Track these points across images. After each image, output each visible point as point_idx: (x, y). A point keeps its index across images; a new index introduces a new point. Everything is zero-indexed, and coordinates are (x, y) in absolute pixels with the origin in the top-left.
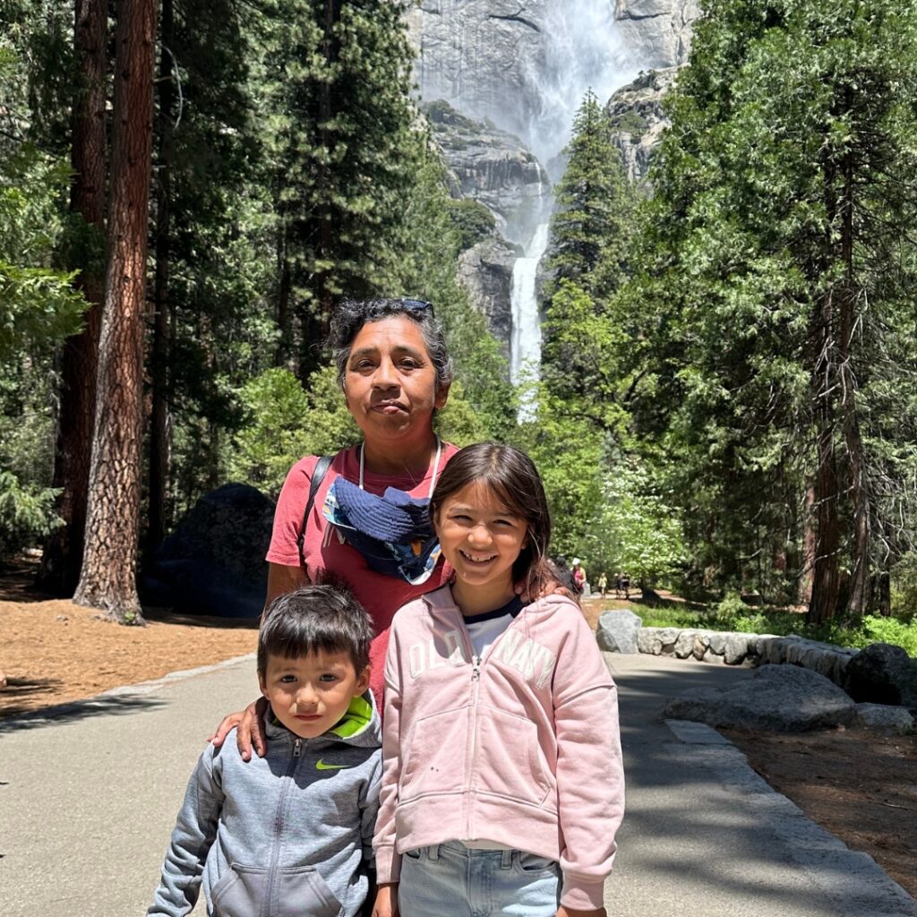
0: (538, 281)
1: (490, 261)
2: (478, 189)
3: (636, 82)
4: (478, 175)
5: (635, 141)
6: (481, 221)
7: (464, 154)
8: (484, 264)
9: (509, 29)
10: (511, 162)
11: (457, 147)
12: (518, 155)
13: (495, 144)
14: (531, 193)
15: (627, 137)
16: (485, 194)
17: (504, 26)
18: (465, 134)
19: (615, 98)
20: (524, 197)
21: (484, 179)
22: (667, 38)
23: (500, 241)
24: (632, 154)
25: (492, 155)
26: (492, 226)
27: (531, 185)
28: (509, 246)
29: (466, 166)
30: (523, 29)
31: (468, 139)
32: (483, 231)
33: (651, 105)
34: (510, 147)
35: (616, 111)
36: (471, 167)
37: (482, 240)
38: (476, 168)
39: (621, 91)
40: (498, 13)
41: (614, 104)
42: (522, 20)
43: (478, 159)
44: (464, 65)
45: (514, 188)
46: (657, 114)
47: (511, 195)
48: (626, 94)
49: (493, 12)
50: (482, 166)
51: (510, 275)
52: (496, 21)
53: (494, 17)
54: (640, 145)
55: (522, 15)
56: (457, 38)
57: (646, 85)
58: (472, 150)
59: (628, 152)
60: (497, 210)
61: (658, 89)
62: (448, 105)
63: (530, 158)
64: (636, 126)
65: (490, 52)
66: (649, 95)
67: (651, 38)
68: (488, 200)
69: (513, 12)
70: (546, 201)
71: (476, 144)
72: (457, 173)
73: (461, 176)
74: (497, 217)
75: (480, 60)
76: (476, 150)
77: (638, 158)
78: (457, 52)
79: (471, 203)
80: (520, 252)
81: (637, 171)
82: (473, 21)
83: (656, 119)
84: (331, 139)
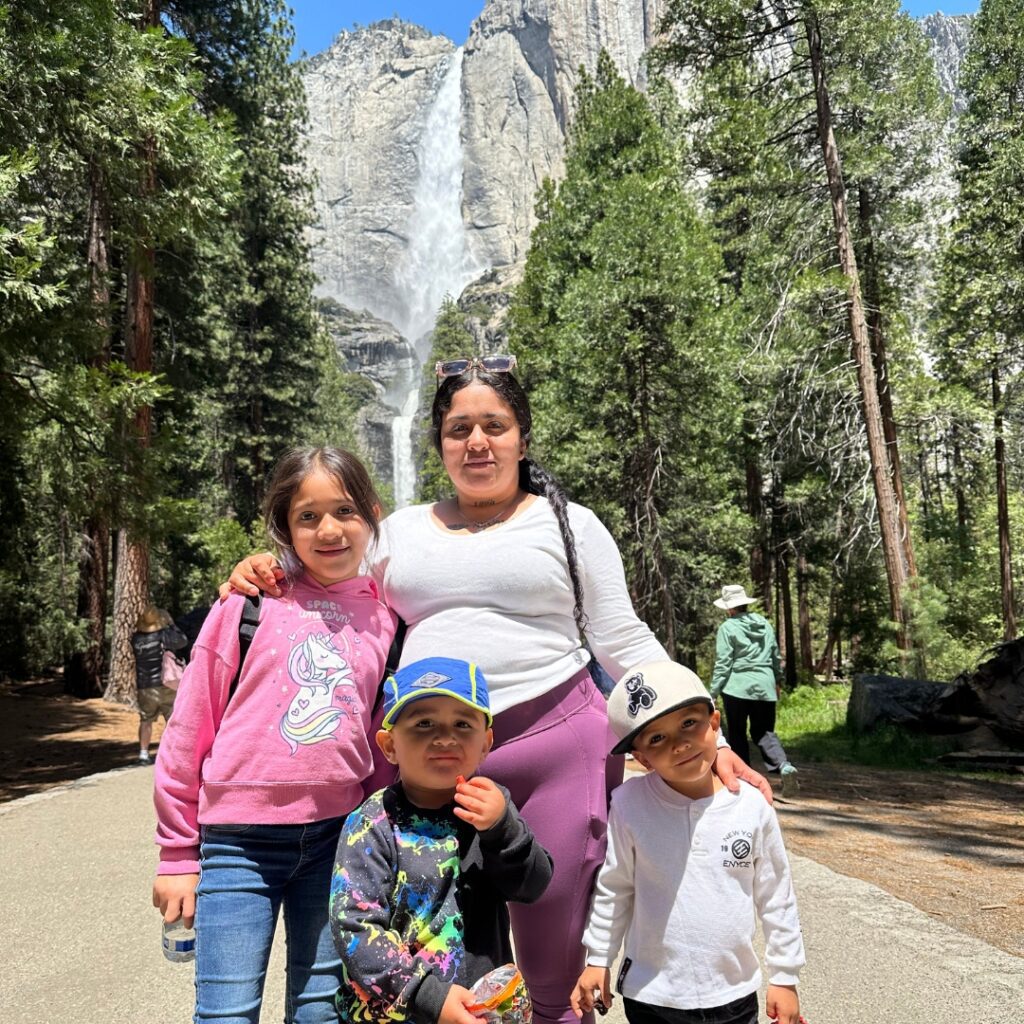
0: (413, 435)
1: (374, 420)
2: (362, 365)
3: (483, 278)
4: (361, 354)
5: (484, 323)
6: (365, 390)
7: (348, 338)
8: (369, 423)
9: (380, 239)
10: (387, 343)
11: (344, 333)
12: (391, 337)
13: (373, 330)
14: (404, 366)
15: (477, 321)
16: (367, 368)
17: (375, 237)
18: (349, 322)
19: (467, 291)
20: (399, 369)
21: (366, 357)
22: (504, 243)
23: (381, 404)
24: (482, 334)
25: (371, 338)
26: (374, 394)
27: (403, 360)
28: (388, 408)
29: (351, 348)
30: (391, 239)
31: (352, 326)
32: (367, 397)
33: (495, 295)
34: (385, 331)
35: (468, 301)
36: (355, 348)
37: (367, 404)
38: (360, 349)
39: (471, 286)
40: (371, 228)
41: (465, 295)
42: (390, 232)
43: (361, 342)
44: (346, 268)
45: (390, 363)
46: (500, 302)
47: (387, 369)
48: (475, 288)
49: (366, 227)
50: (364, 347)
51: (390, 430)
52: (369, 234)
53: (367, 230)
54: (488, 327)
55: (390, 228)
56: (339, 248)
57: (491, 280)
58: (355, 335)
59: (478, 332)
60: (378, 381)
61: (499, 283)
62: (334, 301)
63: (401, 340)
64: (484, 312)
65: (366, 258)
66: (493, 287)
67: (492, 243)
68: (370, 372)
69: (382, 227)
70: (415, 372)
71: (359, 330)
72: (345, 353)
73: (348, 355)
74: (378, 386)
75: (358, 264)
76: (359, 334)
77: (487, 336)
78: (340, 259)
79: (357, 377)
80: (397, 413)
81: (487, 347)
82: (351, 234)
83: (499, 307)
84: (260, 347)
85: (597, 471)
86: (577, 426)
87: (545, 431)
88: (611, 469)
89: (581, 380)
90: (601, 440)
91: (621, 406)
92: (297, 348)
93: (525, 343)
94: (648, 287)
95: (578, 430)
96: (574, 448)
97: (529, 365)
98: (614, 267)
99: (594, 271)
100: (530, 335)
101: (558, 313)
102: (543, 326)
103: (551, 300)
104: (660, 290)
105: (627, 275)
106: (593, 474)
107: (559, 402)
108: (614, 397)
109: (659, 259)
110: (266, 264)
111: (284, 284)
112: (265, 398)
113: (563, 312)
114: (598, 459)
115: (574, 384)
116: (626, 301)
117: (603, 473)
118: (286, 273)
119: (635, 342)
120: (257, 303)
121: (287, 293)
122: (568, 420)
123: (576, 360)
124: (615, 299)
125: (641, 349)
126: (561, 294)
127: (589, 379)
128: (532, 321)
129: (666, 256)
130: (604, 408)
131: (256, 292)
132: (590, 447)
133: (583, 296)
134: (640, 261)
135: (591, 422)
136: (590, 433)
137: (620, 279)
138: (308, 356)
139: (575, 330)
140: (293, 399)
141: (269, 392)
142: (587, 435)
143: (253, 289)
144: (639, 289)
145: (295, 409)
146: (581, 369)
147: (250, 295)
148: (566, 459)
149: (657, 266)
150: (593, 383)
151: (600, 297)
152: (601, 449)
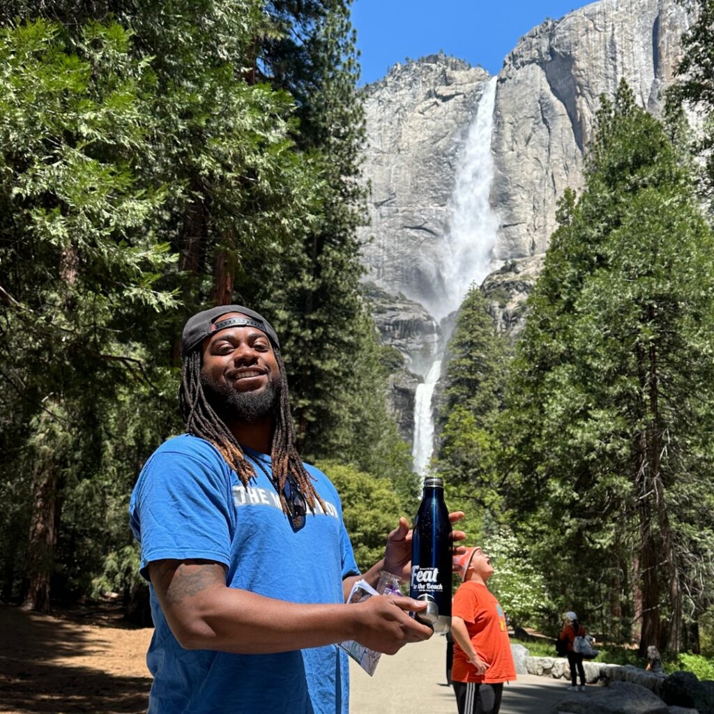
0: (434, 400)
1: (401, 385)
2: (393, 338)
3: (503, 269)
4: (394, 329)
5: (502, 306)
6: (395, 360)
7: (384, 316)
8: (396, 388)
9: (416, 235)
10: (416, 321)
11: (381, 311)
12: (421, 316)
13: (405, 309)
14: (429, 341)
15: (496, 304)
16: (397, 342)
17: (413, 233)
18: (385, 303)
19: (488, 279)
20: (426, 344)
21: (397, 332)
22: (524, 239)
23: (408, 373)
24: (500, 315)
25: (403, 317)
26: (402, 363)
27: (429, 336)
28: (414, 376)
29: (386, 324)
30: (427, 235)
31: (388, 306)
32: (396, 366)
33: (513, 283)
34: (415, 311)
35: (489, 288)
36: (389, 324)
37: (395, 372)
38: (393, 325)
39: (492, 274)
40: (409, 225)
41: (487, 282)
42: (425, 229)
43: (394, 319)
44: (386, 258)
45: (418, 338)
46: (517, 289)
47: (415, 343)
48: (496, 276)
49: (406, 224)
50: (396, 324)
51: (414, 395)
52: (408, 230)
53: (406, 227)
54: (505, 310)
55: (426, 226)
56: (381, 242)
57: (510, 270)
58: (390, 313)
59: (497, 314)
60: (407, 352)
61: (517, 273)
62: (374, 285)
63: (429, 318)
64: (503, 297)
65: (403, 250)
66: (512, 276)
67: (513, 239)
68: (400, 345)
69: (419, 224)
70: (439, 346)
71: (393, 309)
72: (380, 328)
73: (382, 330)
74: (406, 356)
75: (396, 255)
76: (393, 313)
77: (504, 318)
78: (381, 250)
79: (389, 348)
80: (421, 380)
81: (504, 326)
82: (392, 230)
83: (517, 293)
84: (313, 325)
85: (608, 447)
86: (590, 405)
87: (559, 408)
88: (621, 447)
89: (595, 364)
90: (613, 419)
91: (633, 390)
92: (343, 327)
93: (541, 328)
94: (660, 286)
95: (590, 409)
96: (586, 425)
97: (545, 347)
98: (628, 268)
99: (609, 271)
100: (547, 321)
101: (576, 305)
102: (558, 314)
103: (569, 294)
104: (672, 289)
105: (640, 275)
106: (603, 449)
107: (573, 382)
108: (625, 381)
109: (671, 262)
110: (324, 257)
111: (337, 274)
112: (313, 367)
113: (580, 305)
114: (609, 436)
115: (588, 367)
116: (639, 298)
117: (613, 449)
118: (339, 266)
119: (647, 332)
120: (314, 289)
121: (339, 282)
122: (580, 400)
123: (590, 346)
124: (629, 295)
125: (652, 340)
126: (579, 290)
127: (603, 365)
128: (548, 309)
129: (678, 260)
130: (614, 390)
131: (313, 280)
132: (602, 425)
133: (599, 292)
134: (653, 263)
135: (602, 401)
136: (602, 412)
137: (634, 278)
138: (352, 333)
139: (591, 321)
140: (336, 370)
141: (317, 363)
142: (599, 414)
143: (311, 278)
144: (651, 288)
145: (337, 378)
146: (596, 356)
147: (308, 282)
148: (579, 435)
149: (669, 268)
150: (606, 368)
151: (615, 294)
152: (612, 428)
